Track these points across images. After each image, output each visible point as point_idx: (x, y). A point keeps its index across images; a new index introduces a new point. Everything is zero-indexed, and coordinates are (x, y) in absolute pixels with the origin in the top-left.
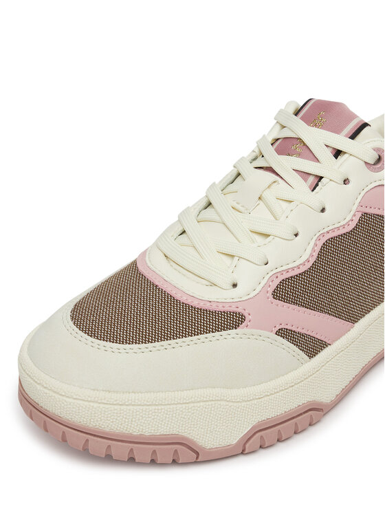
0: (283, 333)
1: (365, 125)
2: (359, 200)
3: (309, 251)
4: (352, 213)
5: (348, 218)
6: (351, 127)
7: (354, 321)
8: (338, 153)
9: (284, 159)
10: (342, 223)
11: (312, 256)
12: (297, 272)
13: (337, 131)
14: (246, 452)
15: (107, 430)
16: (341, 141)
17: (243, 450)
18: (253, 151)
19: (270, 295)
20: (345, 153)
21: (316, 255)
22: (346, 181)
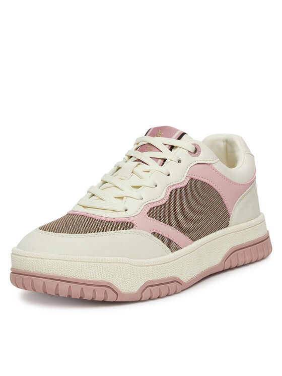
0: (155, 234)
1: (184, 134)
2: (188, 170)
3: (164, 194)
4: (185, 177)
5: (183, 179)
6: (177, 134)
7: (194, 240)
8: (172, 148)
9: (145, 153)
10: (180, 182)
11: (165, 196)
12: (158, 204)
13: (170, 137)
14: (142, 300)
15: (68, 276)
16: (173, 141)
17: (141, 298)
18: (124, 159)
19: (146, 214)
20: (177, 147)
21: (168, 196)
22: (179, 161)
